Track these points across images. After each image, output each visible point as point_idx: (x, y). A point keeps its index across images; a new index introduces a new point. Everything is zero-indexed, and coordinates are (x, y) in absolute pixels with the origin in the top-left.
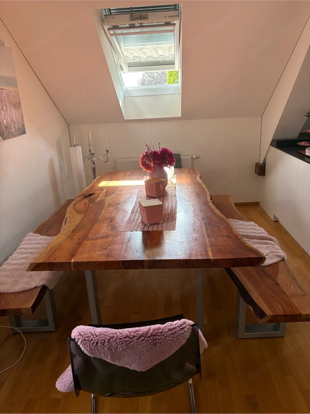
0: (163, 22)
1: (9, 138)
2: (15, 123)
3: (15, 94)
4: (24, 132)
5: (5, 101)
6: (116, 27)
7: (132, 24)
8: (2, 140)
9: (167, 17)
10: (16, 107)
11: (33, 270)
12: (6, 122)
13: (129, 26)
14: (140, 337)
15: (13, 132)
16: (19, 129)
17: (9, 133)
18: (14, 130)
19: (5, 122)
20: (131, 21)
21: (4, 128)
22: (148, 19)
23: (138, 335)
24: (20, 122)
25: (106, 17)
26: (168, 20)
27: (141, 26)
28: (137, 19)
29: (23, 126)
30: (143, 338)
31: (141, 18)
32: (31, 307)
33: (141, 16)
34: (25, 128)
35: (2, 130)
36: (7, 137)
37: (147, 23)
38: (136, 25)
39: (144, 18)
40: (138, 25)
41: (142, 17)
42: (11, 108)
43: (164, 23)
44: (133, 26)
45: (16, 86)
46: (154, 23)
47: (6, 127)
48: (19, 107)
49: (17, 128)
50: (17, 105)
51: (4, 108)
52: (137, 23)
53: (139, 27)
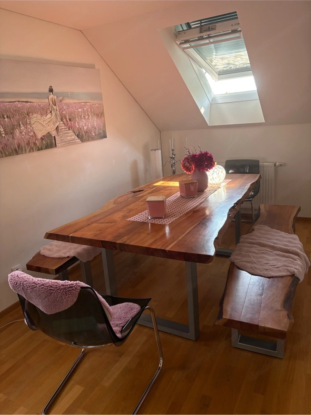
0: (229, 31)
1: (88, 140)
2: (96, 129)
3: (99, 106)
4: (105, 137)
5: (88, 112)
6: (186, 42)
7: (200, 36)
8: (81, 142)
9: (234, 25)
10: (98, 116)
11: (47, 238)
12: (87, 128)
13: (197, 38)
14: (43, 285)
15: (93, 136)
16: (99, 134)
17: (89, 137)
18: (94, 134)
19: (85, 128)
20: (200, 33)
21: (83, 133)
22: (215, 30)
23: (41, 284)
24: (102, 128)
25: (179, 34)
26: (234, 28)
27: (209, 37)
28: (205, 31)
29: (105, 132)
30: (43, 286)
31: (209, 29)
32: (55, 269)
33: (209, 28)
34: (106, 134)
35: (82, 134)
36: (86, 140)
37: (214, 34)
38: (204, 37)
39: (212, 29)
40: (206, 37)
41: (211, 29)
42: (93, 117)
43: (231, 31)
44: (201, 38)
45: (101, 99)
46: (221, 32)
47: (86, 132)
48: (102, 116)
49: (97, 133)
50: (100, 115)
51: (86, 117)
52: (205, 35)
53: (207, 38)
